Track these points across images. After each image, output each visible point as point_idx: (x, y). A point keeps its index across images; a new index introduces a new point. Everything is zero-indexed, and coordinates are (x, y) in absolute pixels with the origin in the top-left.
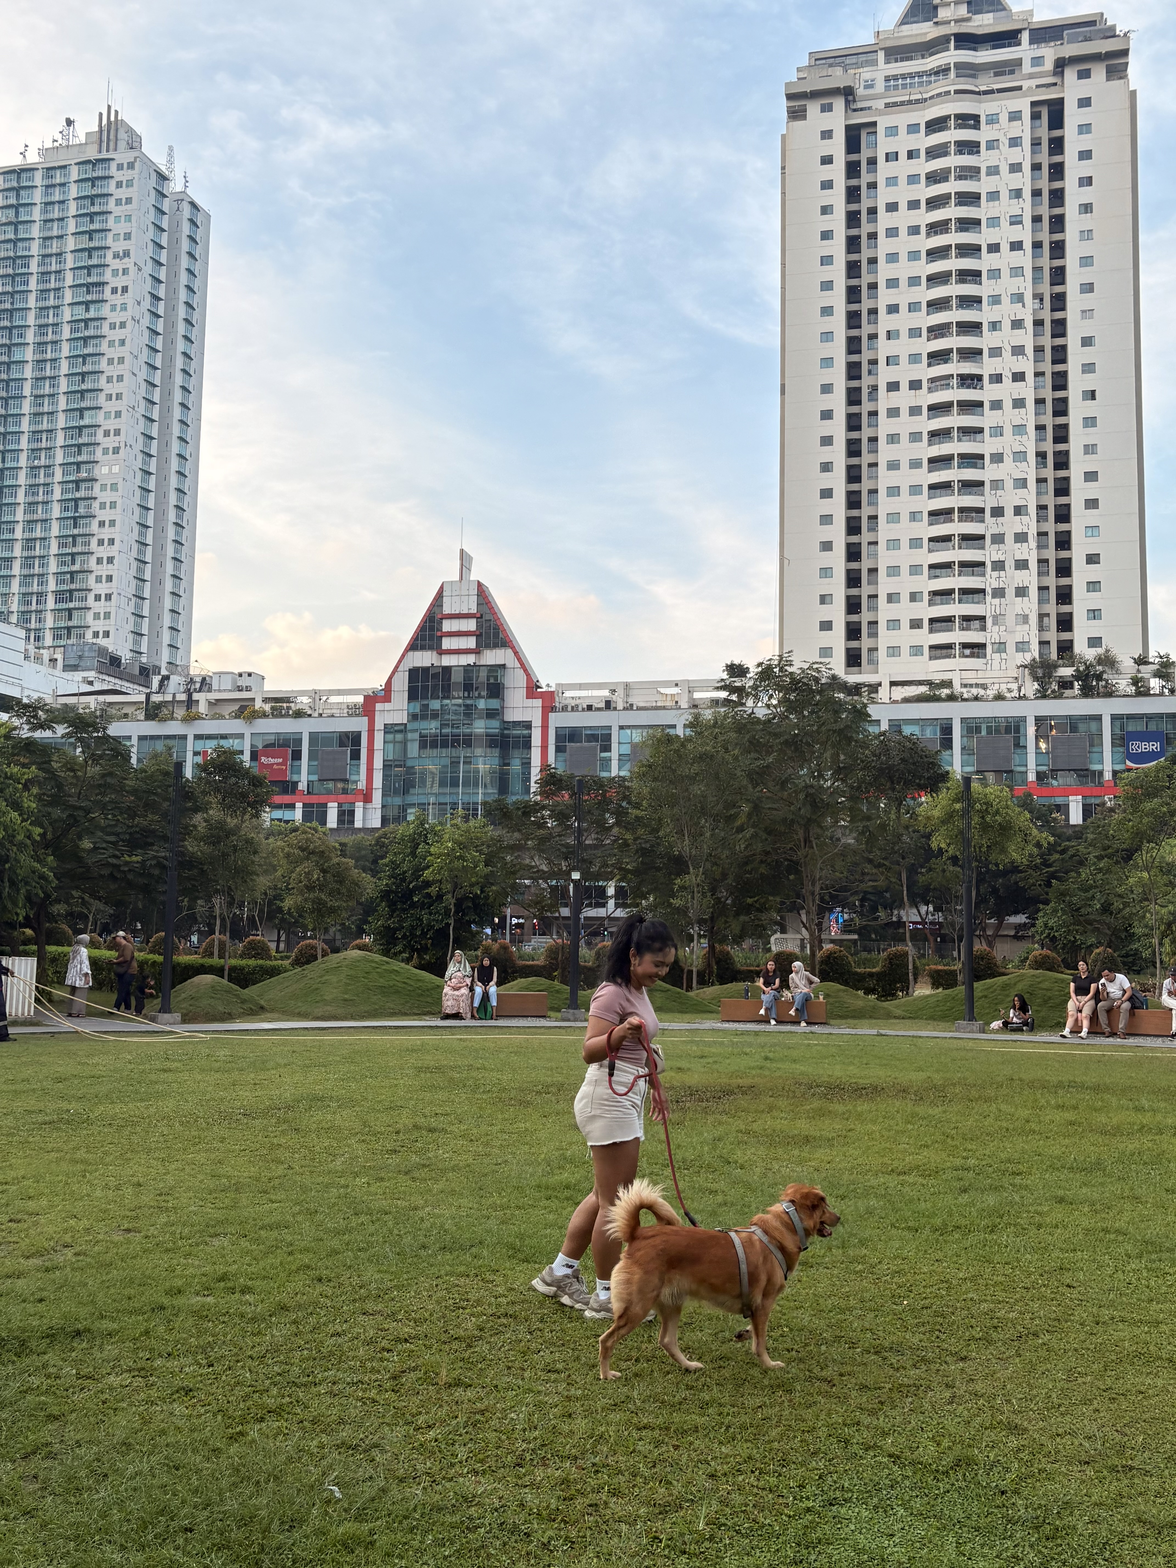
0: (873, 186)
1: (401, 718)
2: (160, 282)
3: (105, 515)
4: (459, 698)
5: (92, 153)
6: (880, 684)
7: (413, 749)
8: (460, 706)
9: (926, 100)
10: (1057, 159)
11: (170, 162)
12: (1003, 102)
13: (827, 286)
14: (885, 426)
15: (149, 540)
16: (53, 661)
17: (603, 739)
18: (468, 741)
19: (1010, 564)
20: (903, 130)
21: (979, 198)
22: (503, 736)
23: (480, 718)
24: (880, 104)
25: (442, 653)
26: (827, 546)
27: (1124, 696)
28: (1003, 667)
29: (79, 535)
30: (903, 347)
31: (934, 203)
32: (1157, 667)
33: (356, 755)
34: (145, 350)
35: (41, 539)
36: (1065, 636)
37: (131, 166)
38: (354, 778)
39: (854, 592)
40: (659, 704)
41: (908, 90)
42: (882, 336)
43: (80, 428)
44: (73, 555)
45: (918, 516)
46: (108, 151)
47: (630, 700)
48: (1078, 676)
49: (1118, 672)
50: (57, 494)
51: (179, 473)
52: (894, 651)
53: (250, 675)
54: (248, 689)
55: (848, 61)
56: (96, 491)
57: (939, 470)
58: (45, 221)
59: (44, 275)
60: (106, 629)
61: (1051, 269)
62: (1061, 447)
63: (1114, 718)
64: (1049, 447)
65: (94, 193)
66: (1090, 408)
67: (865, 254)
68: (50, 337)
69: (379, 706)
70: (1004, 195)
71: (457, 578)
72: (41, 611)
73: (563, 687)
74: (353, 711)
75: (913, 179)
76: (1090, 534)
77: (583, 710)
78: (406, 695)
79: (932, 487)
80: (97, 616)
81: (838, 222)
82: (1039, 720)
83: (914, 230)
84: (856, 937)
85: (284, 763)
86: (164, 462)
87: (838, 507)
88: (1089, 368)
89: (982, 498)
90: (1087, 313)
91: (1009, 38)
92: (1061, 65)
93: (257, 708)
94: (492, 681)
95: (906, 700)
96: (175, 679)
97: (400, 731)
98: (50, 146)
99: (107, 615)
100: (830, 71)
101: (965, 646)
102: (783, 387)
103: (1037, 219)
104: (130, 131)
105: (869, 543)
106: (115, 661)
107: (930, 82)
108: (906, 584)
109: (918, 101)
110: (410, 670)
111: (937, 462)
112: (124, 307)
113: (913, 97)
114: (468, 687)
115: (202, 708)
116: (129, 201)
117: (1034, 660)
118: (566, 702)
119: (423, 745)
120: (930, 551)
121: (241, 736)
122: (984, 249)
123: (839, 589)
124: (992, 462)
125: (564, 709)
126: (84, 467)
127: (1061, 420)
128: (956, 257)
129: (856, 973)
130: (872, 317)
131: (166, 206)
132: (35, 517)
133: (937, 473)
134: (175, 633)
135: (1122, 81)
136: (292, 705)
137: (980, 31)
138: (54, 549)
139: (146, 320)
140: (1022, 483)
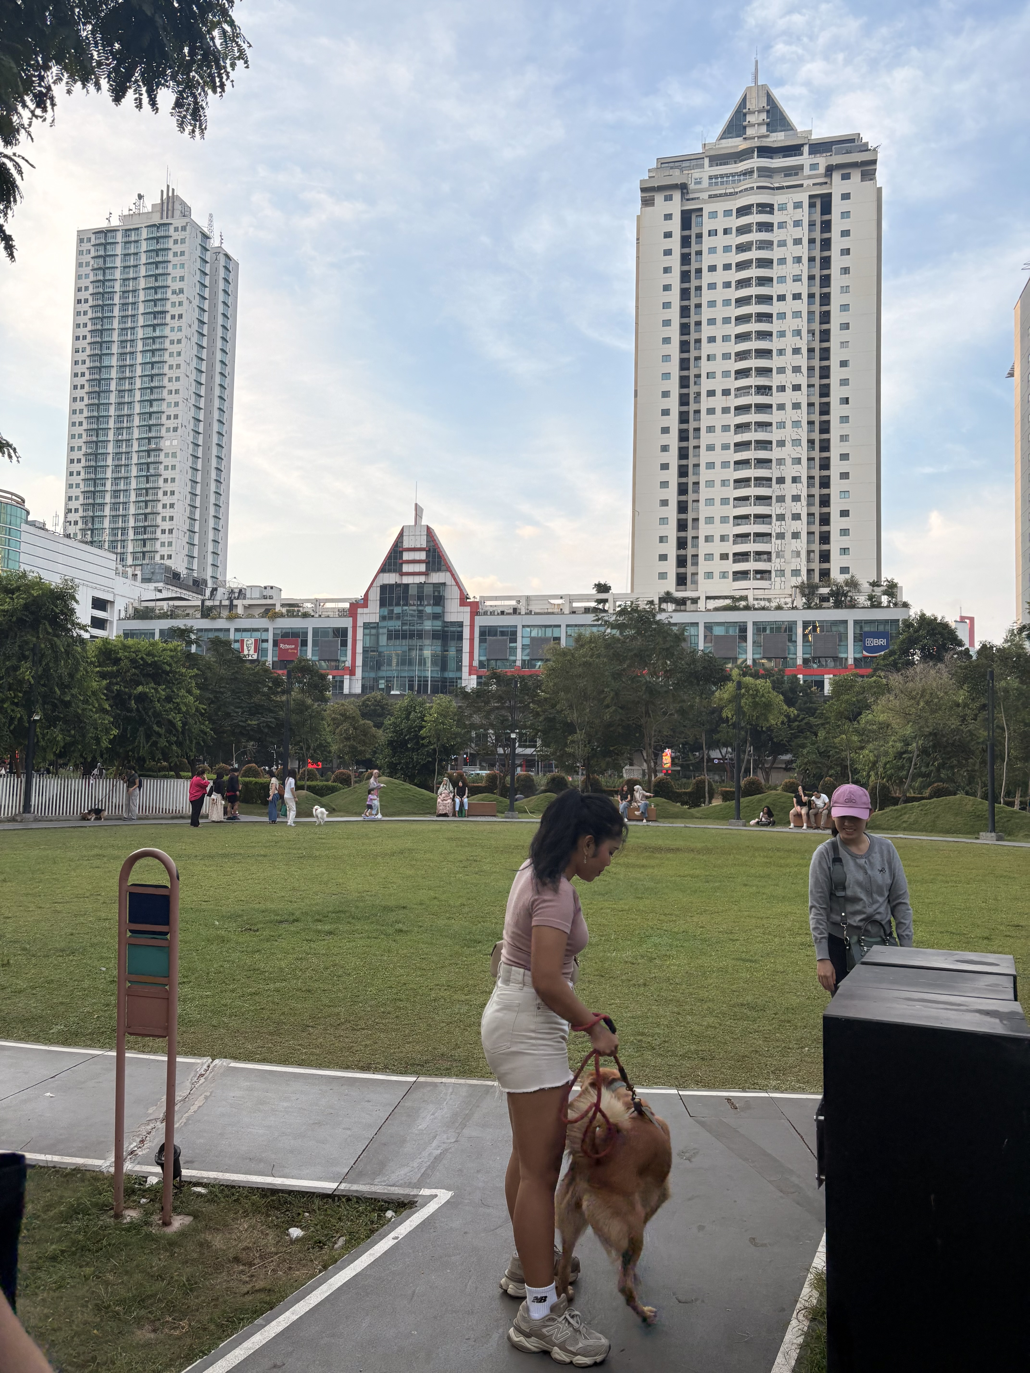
0: (699, 253)
1: (375, 619)
2: (205, 311)
3: (168, 474)
4: (414, 605)
5: (156, 220)
6: (699, 598)
7: (383, 640)
8: (414, 611)
9: (737, 193)
10: (826, 235)
11: (210, 225)
12: (790, 196)
13: (667, 323)
14: (705, 421)
15: (198, 492)
16: (135, 576)
17: (511, 634)
18: (420, 635)
19: (788, 516)
20: (721, 214)
21: (772, 263)
22: (444, 631)
23: (428, 619)
24: (705, 196)
25: (402, 574)
26: (664, 503)
27: (863, 608)
28: (783, 587)
29: (150, 488)
30: (719, 366)
31: (742, 266)
32: (886, 588)
33: (344, 644)
34: (195, 359)
35: (124, 490)
36: (825, 566)
37: (184, 228)
38: (343, 659)
39: (682, 534)
40: (549, 611)
41: (725, 186)
42: (704, 358)
43: (150, 414)
44: (146, 502)
45: (726, 483)
46: (167, 218)
47: (530, 608)
48: (832, 594)
49: (859, 591)
50: (135, 460)
51: (218, 445)
52: (709, 575)
53: (272, 588)
54: (271, 598)
55: (684, 164)
56: (162, 457)
57: (741, 451)
58: (125, 267)
59: (124, 306)
60: (169, 553)
61: (820, 313)
62: (825, 436)
63: (856, 622)
64: (816, 436)
65: (158, 247)
66: (845, 410)
67: (694, 301)
68: (128, 350)
69: (360, 610)
70: (790, 261)
71: (413, 524)
72: (124, 541)
73: (484, 599)
74: (342, 613)
75: (727, 249)
76: (843, 496)
77: (498, 614)
78: (378, 602)
79: (737, 463)
80: (163, 544)
81: (675, 279)
82: (806, 624)
83: (727, 285)
84: (679, 768)
85: (296, 648)
86: (208, 437)
87: (672, 476)
88: (845, 382)
89: (771, 471)
90: (844, 344)
91: (794, 150)
92: (830, 170)
93: (277, 610)
94: (436, 594)
95: (716, 609)
96: (221, 591)
97: (374, 628)
98: (127, 213)
99: (170, 544)
100: (671, 172)
101: (757, 572)
102: (636, 392)
103: (811, 278)
104: (183, 203)
105: (693, 501)
106: (176, 576)
107: (740, 180)
108: (717, 529)
109: (731, 194)
110: (381, 586)
111: (741, 446)
112: (180, 329)
113: (728, 191)
114: (420, 598)
115: (240, 610)
116: (182, 253)
117: (803, 582)
118: (487, 609)
119: (390, 637)
120: (734, 507)
121: (266, 630)
122: (775, 298)
123: (671, 531)
124: (777, 446)
125: (485, 613)
126: (153, 441)
127: (825, 418)
128: (756, 304)
129: (676, 792)
130: (698, 345)
131: (208, 257)
132: (120, 475)
133: (740, 453)
134: (216, 556)
135: (872, 182)
136: (301, 609)
137: (775, 145)
138: (133, 498)
139: (195, 338)
140: (798, 461)
